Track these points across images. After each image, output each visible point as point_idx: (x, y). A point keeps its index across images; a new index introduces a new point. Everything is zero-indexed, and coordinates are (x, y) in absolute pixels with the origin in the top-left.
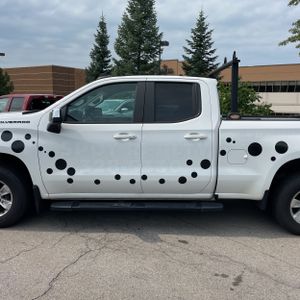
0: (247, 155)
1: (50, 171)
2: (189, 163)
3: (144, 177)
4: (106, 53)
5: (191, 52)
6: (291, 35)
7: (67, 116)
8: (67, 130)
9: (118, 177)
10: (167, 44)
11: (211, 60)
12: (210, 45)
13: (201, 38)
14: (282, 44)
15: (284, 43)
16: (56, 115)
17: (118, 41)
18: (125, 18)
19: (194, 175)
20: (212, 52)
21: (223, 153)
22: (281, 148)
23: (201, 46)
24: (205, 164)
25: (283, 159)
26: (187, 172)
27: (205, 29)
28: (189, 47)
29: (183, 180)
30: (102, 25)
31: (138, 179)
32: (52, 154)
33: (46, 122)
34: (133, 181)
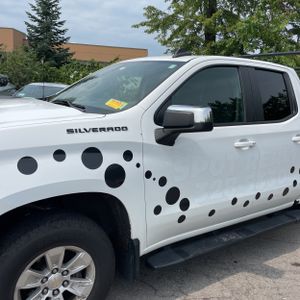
1: (158, 210)
2: (293, 169)
3: (258, 196)
5: (37, 20)
6: (146, 20)
9: (234, 201)
11: (60, 32)
14: (135, 26)
15: (136, 26)
28: (34, 13)
29: (286, 191)
34: (246, 204)
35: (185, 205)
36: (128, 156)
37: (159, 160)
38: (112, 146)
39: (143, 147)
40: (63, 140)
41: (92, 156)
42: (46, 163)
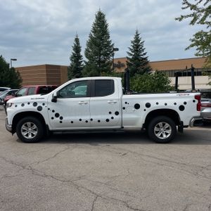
0: (134, 109)
1: (53, 118)
2: (110, 113)
3: (92, 120)
4: (80, 57)
5: (132, 55)
7: (60, 95)
8: (59, 101)
9: (80, 120)
10: (117, 49)
11: (144, 59)
12: (143, 50)
13: (137, 46)
16: (55, 95)
17: (87, 50)
18: (91, 36)
19: (112, 118)
20: (145, 54)
21: (124, 108)
22: (148, 105)
23: (137, 51)
24: (117, 113)
25: (149, 110)
26: (109, 117)
27: (139, 41)
28: (130, 52)
29: (108, 120)
30: (77, 40)
31: (89, 121)
32: (53, 111)
33: (51, 98)
34: (87, 122)
35: (61, 118)
36: (44, 104)
37: (53, 106)
38: (40, 102)
39: (48, 103)
40: (29, 101)
41: (35, 104)
42: (26, 105)
